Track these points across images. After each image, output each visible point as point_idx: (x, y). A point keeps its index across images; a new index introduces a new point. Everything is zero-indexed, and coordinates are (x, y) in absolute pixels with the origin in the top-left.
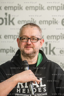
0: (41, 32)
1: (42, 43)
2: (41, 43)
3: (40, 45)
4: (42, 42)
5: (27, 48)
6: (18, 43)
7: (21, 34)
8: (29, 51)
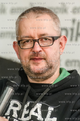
0: (59, 21)
1: (63, 44)
2: (61, 43)
3: (60, 48)
4: (63, 42)
5: (35, 62)
6: (17, 50)
7: (19, 33)
8: (38, 67)
